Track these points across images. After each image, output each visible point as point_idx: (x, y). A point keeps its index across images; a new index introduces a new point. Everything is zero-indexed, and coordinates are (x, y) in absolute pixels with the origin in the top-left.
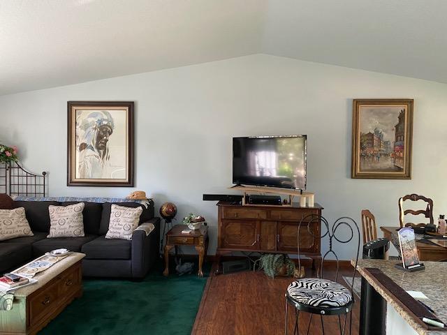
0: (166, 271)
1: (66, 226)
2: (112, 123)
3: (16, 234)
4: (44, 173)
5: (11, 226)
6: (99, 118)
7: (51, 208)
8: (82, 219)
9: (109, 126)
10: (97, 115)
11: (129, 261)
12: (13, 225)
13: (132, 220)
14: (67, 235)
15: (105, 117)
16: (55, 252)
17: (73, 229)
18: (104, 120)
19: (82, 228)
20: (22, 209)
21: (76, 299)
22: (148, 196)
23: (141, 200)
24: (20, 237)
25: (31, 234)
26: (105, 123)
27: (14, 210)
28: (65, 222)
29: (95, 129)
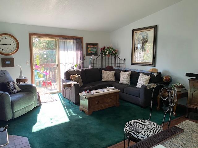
0: (158, 108)
1: (124, 80)
2: (148, 37)
3: (109, 80)
4: (124, 59)
5: (108, 77)
6: (143, 35)
7: (122, 72)
8: (130, 78)
9: (147, 39)
10: (142, 34)
11: (140, 98)
12: (109, 77)
13: (145, 81)
14: (124, 83)
15: (145, 34)
16: (110, 87)
17: (126, 81)
18: (145, 35)
19: (129, 81)
20: (114, 72)
21: (115, 106)
22: (159, 71)
23: (154, 72)
24: (110, 81)
25: (114, 81)
26: (145, 37)
27: (110, 72)
28: (124, 78)
29: (142, 40)
